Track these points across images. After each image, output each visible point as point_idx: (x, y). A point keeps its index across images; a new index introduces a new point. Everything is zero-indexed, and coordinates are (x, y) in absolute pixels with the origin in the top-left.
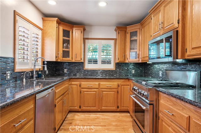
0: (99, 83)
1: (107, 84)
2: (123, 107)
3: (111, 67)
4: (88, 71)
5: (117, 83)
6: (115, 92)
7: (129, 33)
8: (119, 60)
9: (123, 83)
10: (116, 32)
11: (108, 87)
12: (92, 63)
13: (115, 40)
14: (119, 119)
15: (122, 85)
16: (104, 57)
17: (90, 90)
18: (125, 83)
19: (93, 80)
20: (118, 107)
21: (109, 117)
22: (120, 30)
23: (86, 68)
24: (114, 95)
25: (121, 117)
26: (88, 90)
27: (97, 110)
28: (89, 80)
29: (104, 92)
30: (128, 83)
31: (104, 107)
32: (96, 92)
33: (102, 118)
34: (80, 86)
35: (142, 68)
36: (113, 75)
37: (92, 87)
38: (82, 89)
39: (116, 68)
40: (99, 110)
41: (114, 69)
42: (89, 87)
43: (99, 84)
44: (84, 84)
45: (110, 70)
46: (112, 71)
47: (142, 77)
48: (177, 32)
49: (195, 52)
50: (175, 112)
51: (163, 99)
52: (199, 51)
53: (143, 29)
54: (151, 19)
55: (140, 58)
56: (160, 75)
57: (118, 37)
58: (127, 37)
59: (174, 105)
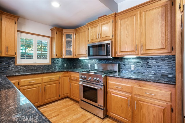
0: (42, 77)
1: (50, 78)
2: (63, 95)
3: (47, 62)
4: (21, 66)
5: (58, 76)
6: (57, 83)
7: (65, 35)
8: (57, 56)
9: (63, 75)
10: (51, 32)
11: (51, 81)
12: (24, 58)
13: (51, 38)
14: (64, 105)
15: (62, 77)
16: (41, 52)
17: (32, 86)
18: (65, 75)
19: (35, 76)
20: (60, 96)
21: (54, 107)
22: (58, 31)
23: (18, 63)
24: (57, 86)
25: (64, 103)
26: (30, 86)
27: (40, 104)
28: (30, 76)
29: (47, 86)
30: (67, 74)
31: (47, 99)
32: (39, 87)
33: (49, 110)
34: (18, 85)
35: (71, 62)
36: (49, 69)
37: (34, 83)
38: (21, 88)
39: (52, 62)
40: (42, 104)
41: (50, 64)
42: (30, 84)
43: (42, 79)
44: (24, 81)
45: (46, 65)
46: (48, 66)
47: (71, 69)
48: (112, 42)
49: (122, 54)
50: (122, 86)
51: (111, 80)
52: (125, 53)
53: (78, 34)
54: (88, 29)
55: (75, 55)
56: (89, 67)
57: (56, 36)
58: (63, 38)
59: (121, 82)
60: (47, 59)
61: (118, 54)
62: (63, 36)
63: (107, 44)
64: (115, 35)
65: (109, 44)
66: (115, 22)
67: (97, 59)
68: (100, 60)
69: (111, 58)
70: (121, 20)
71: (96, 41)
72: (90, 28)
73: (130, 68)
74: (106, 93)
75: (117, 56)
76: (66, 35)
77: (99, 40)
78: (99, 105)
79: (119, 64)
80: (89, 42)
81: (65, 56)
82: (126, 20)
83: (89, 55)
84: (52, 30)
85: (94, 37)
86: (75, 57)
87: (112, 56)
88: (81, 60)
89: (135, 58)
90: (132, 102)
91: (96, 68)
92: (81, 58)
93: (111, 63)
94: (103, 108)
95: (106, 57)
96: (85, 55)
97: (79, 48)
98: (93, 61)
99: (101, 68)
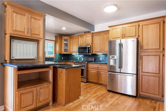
3: (53, 56)
13: (55, 41)
45: (52, 58)
48: (91, 46)
49: (96, 52)
50: (94, 67)
51: (90, 65)
52: (97, 52)
53: (72, 40)
54: (79, 38)
55: (69, 52)
56: (78, 59)
57: (59, 41)
58: (63, 41)
59: (94, 65)
60: (52, 54)
61: (94, 52)
62: (63, 40)
63: (89, 48)
64: (92, 43)
65: (89, 47)
66: (92, 37)
67: (83, 55)
68: (84, 55)
69: (90, 54)
70: (95, 36)
71: (83, 45)
72: (79, 37)
73: (100, 60)
74: (87, 71)
75: (93, 54)
76: (64, 39)
77: (85, 45)
78: (84, 77)
79: (95, 58)
80: (79, 45)
81: (63, 52)
82: (97, 37)
83: (79, 53)
84: (56, 36)
85: (82, 43)
86: (70, 53)
87: (91, 53)
88: (73, 55)
89: (102, 55)
90: (98, 73)
91: (82, 60)
92: (73, 54)
93: (91, 57)
94: (86, 78)
95: (88, 54)
96: (76, 52)
97: (73, 48)
98: (81, 56)
99: (85, 60)
